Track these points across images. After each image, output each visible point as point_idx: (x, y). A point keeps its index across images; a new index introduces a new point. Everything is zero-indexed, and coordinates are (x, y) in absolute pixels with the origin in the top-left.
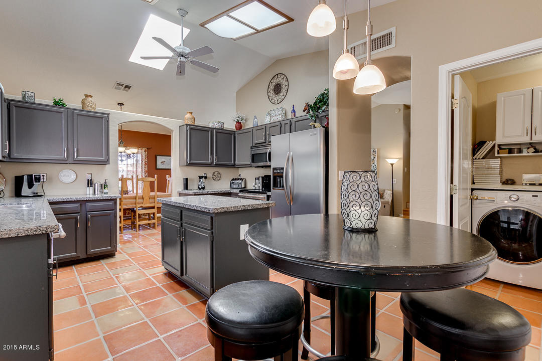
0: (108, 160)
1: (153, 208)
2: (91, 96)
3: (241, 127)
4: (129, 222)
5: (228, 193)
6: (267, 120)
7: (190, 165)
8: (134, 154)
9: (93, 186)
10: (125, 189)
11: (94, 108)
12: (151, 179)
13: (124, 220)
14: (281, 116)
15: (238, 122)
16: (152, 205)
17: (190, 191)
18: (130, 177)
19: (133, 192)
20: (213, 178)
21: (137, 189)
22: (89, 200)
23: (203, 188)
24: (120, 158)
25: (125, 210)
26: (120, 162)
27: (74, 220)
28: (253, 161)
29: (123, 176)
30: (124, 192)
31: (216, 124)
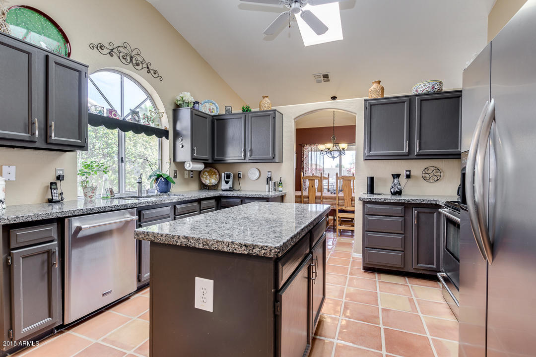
0: (274, 157)
7: (371, 157)
11: (269, 107)
17: (379, 197)
20: (424, 178)
23: (399, 193)
31: (420, 87)
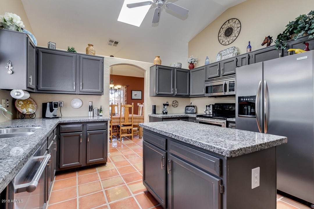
0: (103, 91)
1: (130, 125)
2: (92, 45)
3: (193, 67)
4: (116, 134)
5: (187, 117)
6: (218, 59)
7: (158, 95)
8: (119, 89)
9: (93, 110)
10: (113, 112)
11: (94, 54)
12: (129, 106)
13: (113, 132)
14: (232, 54)
15: (192, 64)
16: (130, 123)
17: (158, 115)
18: (116, 104)
19: (118, 114)
20: (173, 105)
21: (121, 112)
22: (88, 122)
23: (166, 113)
24: (111, 92)
25: (113, 126)
26: (110, 94)
27: (78, 136)
28: (207, 92)
29: (112, 103)
30: (113, 114)
31: (176, 64)
